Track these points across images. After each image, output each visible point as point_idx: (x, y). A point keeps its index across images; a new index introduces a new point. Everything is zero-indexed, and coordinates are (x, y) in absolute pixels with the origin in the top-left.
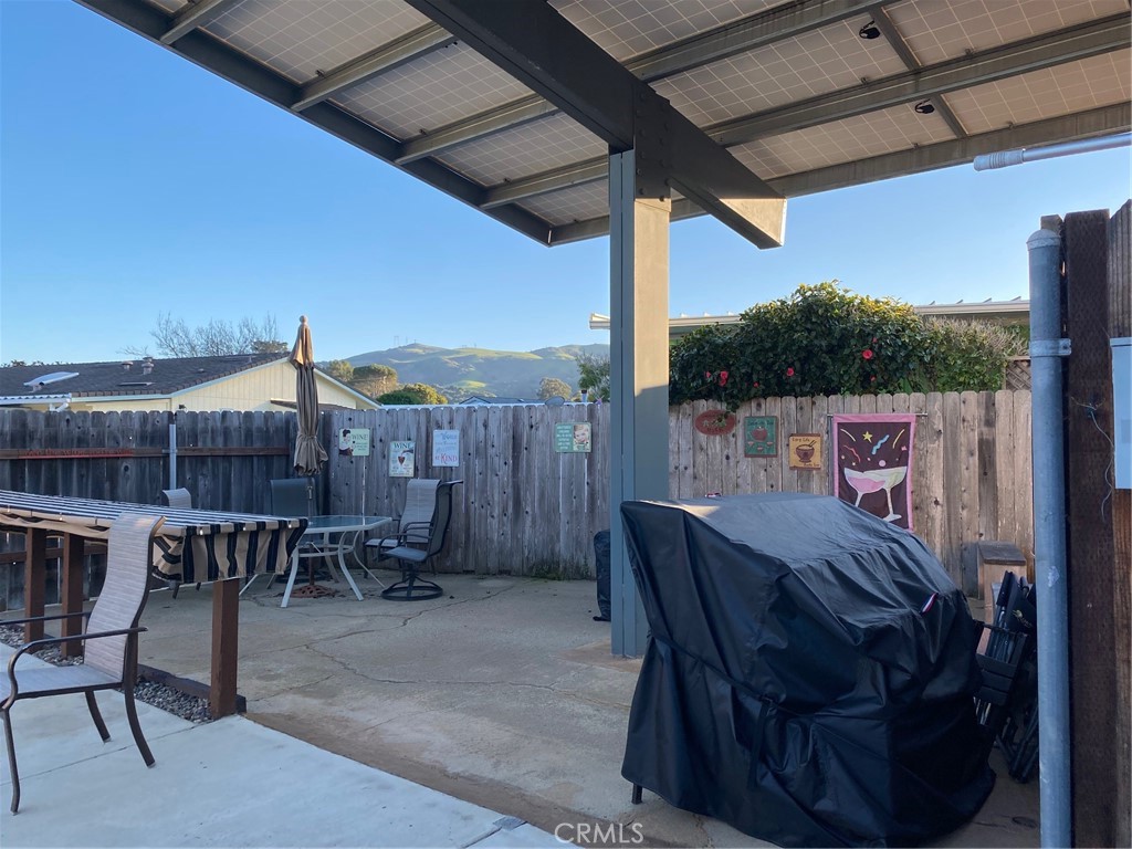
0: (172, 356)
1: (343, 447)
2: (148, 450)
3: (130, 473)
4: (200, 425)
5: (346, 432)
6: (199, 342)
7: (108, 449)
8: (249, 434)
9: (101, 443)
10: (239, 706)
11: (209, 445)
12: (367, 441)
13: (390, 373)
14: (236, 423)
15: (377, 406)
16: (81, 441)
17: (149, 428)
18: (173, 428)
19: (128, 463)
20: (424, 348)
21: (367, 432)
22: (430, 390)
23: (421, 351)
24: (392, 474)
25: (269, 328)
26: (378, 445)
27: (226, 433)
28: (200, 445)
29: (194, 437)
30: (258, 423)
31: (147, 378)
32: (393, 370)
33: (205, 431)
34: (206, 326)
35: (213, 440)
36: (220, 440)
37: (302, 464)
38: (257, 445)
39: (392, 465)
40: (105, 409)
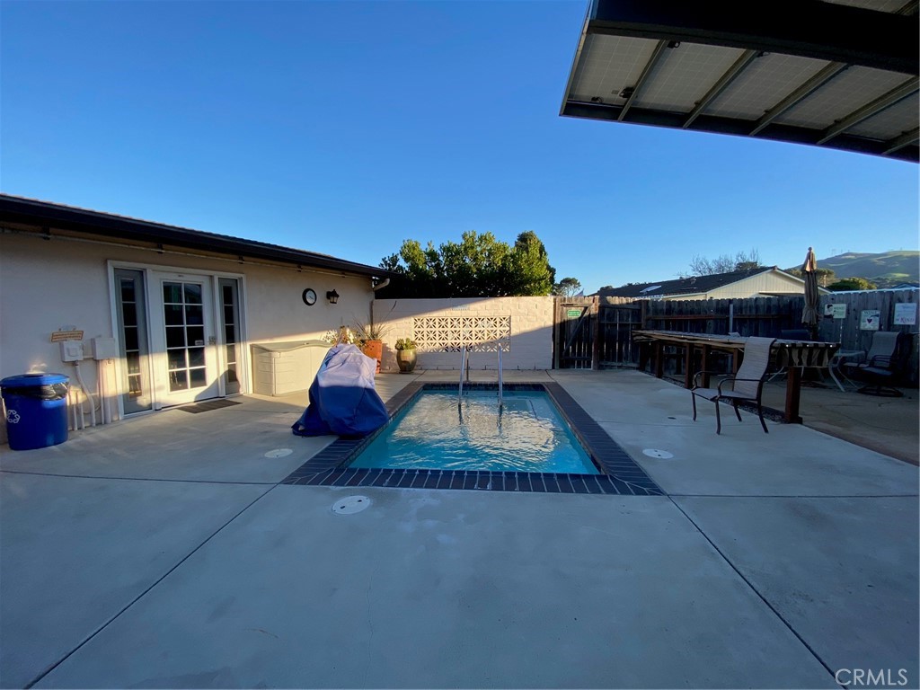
0: (700, 275)
1: (828, 314)
2: (719, 316)
3: (711, 324)
4: (744, 304)
5: (828, 307)
6: (714, 267)
7: (703, 316)
8: (769, 308)
9: (700, 313)
10: (800, 421)
11: (748, 313)
12: (845, 310)
13: (829, 273)
14: (762, 303)
15: (829, 293)
16: (692, 312)
17: (720, 306)
18: (731, 306)
19: (711, 322)
20: (856, 255)
21: (845, 305)
22: (861, 281)
23: (853, 257)
24: (862, 328)
25: (753, 255)
26: (852, 312)
27: (757, 308)
28: (744, 313)
29: (741, 309)
30: (774, 303)
31: (694, 285)
32: (831, 270)
33: (746, 307)
34: (717, 259)
35: (750, 310)
36: (754, 311)
37: (807, 322)
38: (774, 313)
39: (862, 324)
40: (683, 299)
